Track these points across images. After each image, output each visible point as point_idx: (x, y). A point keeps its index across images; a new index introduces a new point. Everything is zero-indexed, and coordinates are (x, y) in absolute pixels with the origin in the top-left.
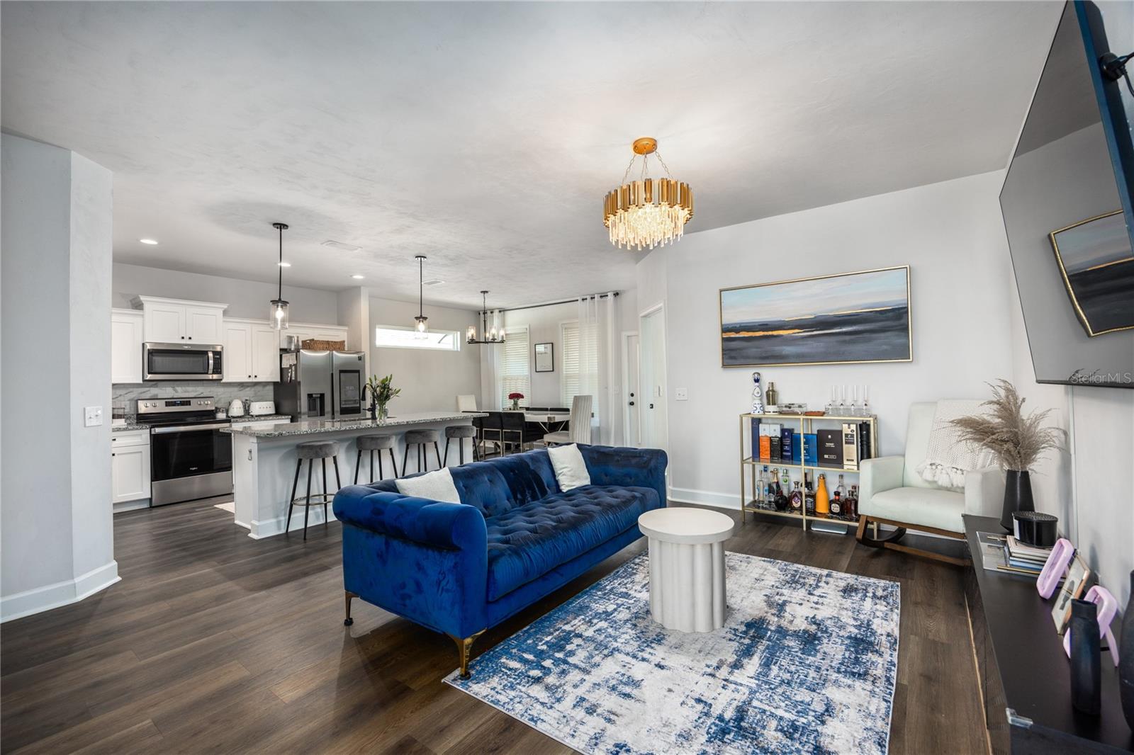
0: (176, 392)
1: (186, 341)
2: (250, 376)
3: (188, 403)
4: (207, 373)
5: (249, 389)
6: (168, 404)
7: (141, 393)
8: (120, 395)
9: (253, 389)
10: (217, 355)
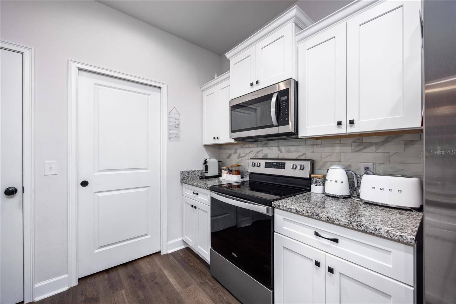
0: (281, 152)
1: (256, 88)
2: (339, 124)
3: (282, 166)
4: (272, 126)
5: (373, 148)
6: (268, 165)
7: (257, 152)
8: (247, 154)
9: (381, 149)
10: (284, 96)
